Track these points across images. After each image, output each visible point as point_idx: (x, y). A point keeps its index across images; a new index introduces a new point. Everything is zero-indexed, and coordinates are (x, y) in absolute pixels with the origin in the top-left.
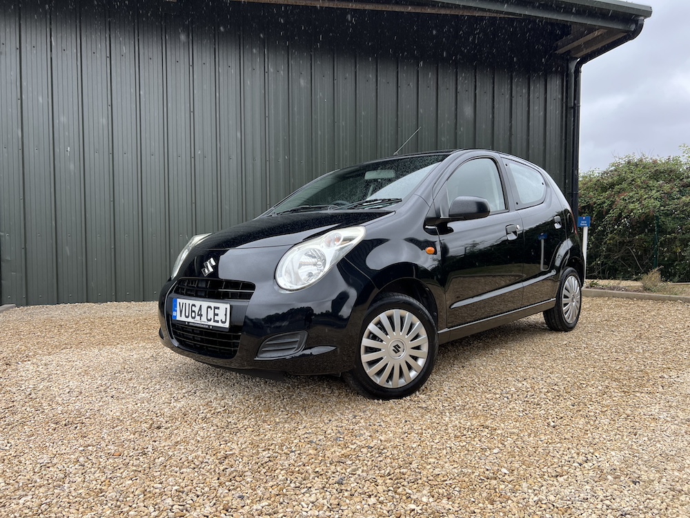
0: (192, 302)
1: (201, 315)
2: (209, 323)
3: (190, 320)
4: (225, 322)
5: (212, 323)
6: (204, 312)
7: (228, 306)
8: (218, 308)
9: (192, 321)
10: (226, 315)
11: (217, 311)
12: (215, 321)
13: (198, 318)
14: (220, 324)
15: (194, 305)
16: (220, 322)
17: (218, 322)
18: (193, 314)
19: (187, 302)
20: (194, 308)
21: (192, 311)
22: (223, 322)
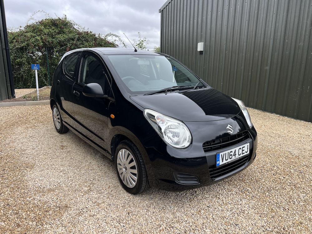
0: (229, 151)
1: (235, 155)
2: (240, 156)
3: (229, 160)
4: (247, 152)
5: (242, 155)
6: (237, 153)
7: (248, 144)
8: (244, 147)
9: (231, 160)
10: (248, 148)
12: (243, 154)
13: (233, 157)
14: (245, 154)
15: (232, 152)
16: (245, 153)
17: (244, 153)
18: (231, 157)
19: (227, 152)
20: (231, 154)
21: (230, 155)
22: (246, 152)
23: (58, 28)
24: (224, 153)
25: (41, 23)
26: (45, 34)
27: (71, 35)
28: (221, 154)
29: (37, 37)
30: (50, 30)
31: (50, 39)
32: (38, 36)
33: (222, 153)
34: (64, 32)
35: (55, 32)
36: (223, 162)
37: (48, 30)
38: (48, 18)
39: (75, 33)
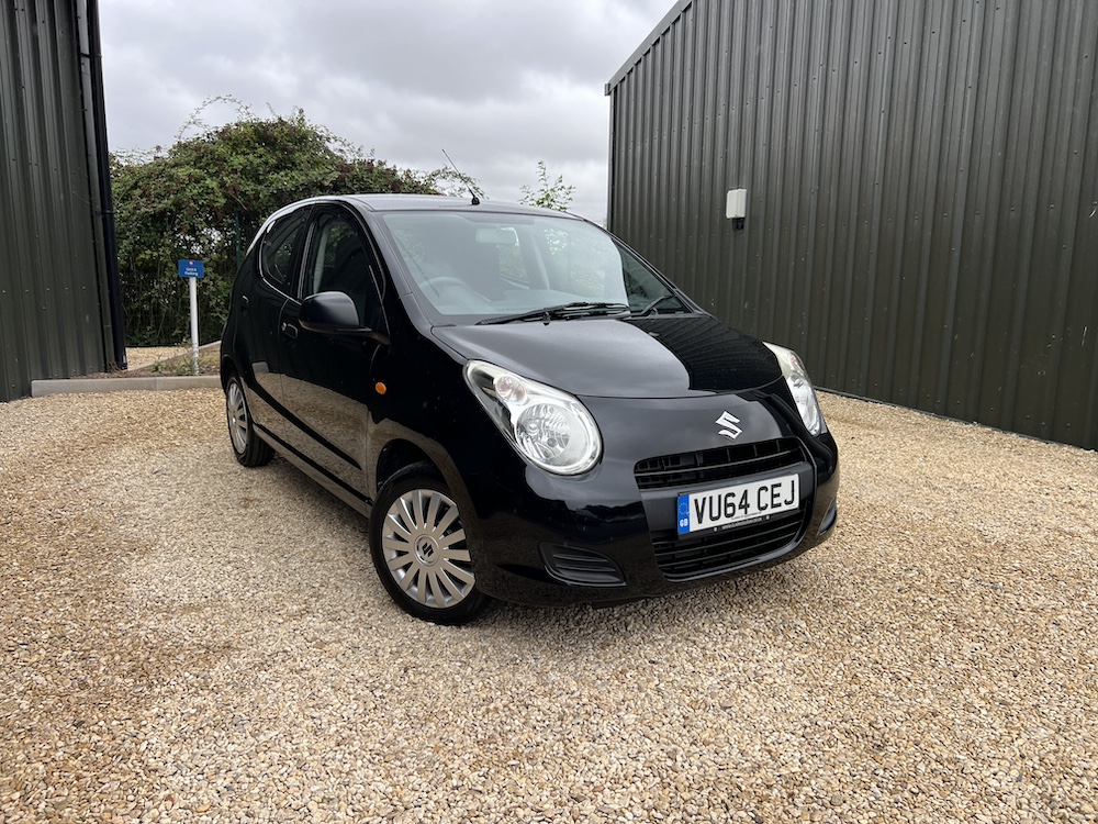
0: (724, 492)
1: (745, 507)
2: (764, 513)
3: (723, 520)
4: (791, 502)
5: (769, 511)
6: (752, 500)
7: (796, 478)
8: (779, 485)
9: (730, 520)
10: (793, 491)
11: (776, 491)
12: (773, 506)
13: (740, 514)
14: (785, 508)
15: (733, 495)
16: (783, 504)
17: (780, 505)
18: (730, 510)
19: (714, 494)
20: (730, 500)
21: (727, 505)
22: (787, 503)
23: (275, 150)
24: (707, 494)
25: (225, 135)
26: (235, 171)
27: (315, 174)
28: (692, 497)
29: (208, 181)
30: (251, 157)
31: (249, 187)
32: (211, 175)
33: (699, 496)
34: (293, 163)
35: (266, 163)
36: (700, 522)
37: (241, 159)
38: (245, 121)
39: (330, 167)
